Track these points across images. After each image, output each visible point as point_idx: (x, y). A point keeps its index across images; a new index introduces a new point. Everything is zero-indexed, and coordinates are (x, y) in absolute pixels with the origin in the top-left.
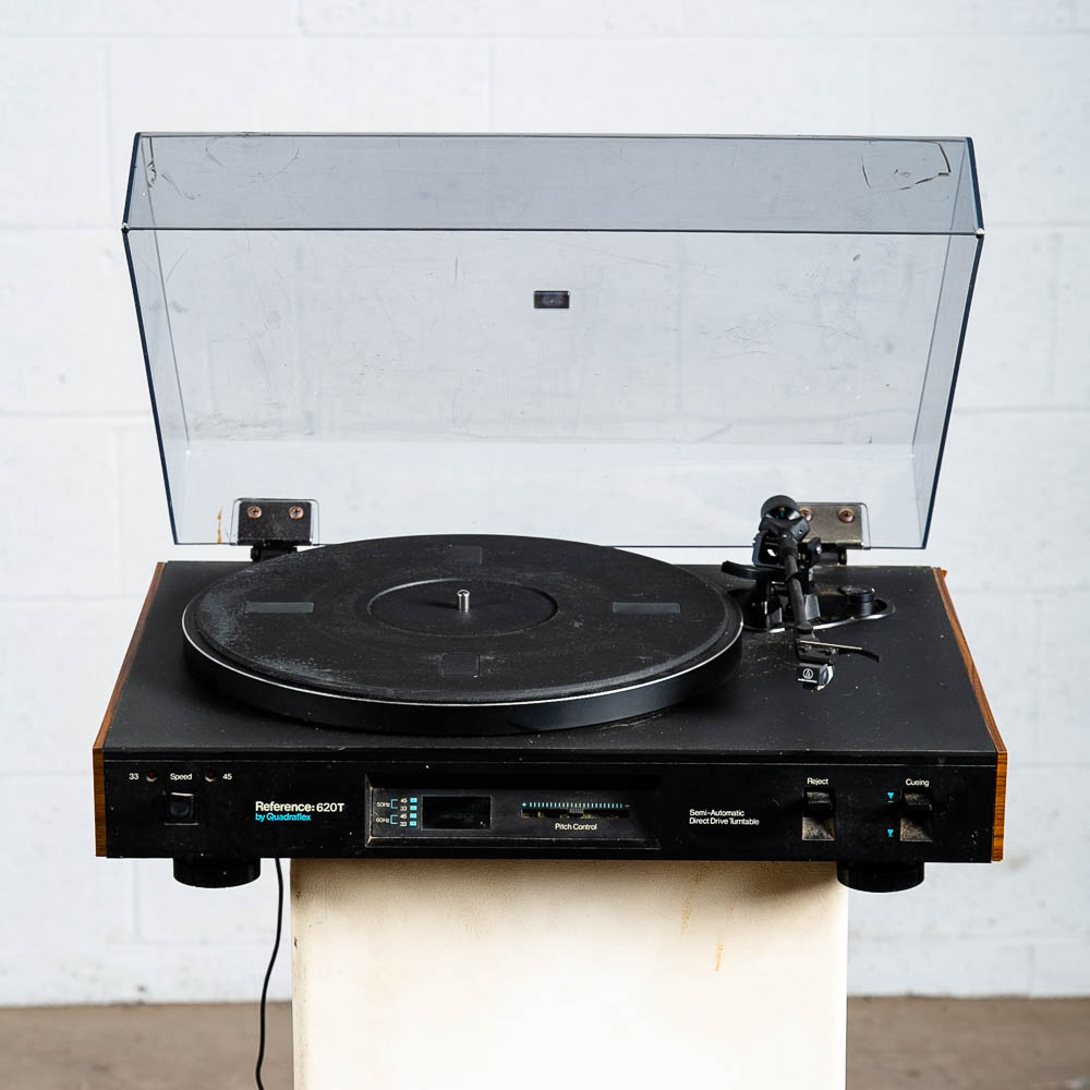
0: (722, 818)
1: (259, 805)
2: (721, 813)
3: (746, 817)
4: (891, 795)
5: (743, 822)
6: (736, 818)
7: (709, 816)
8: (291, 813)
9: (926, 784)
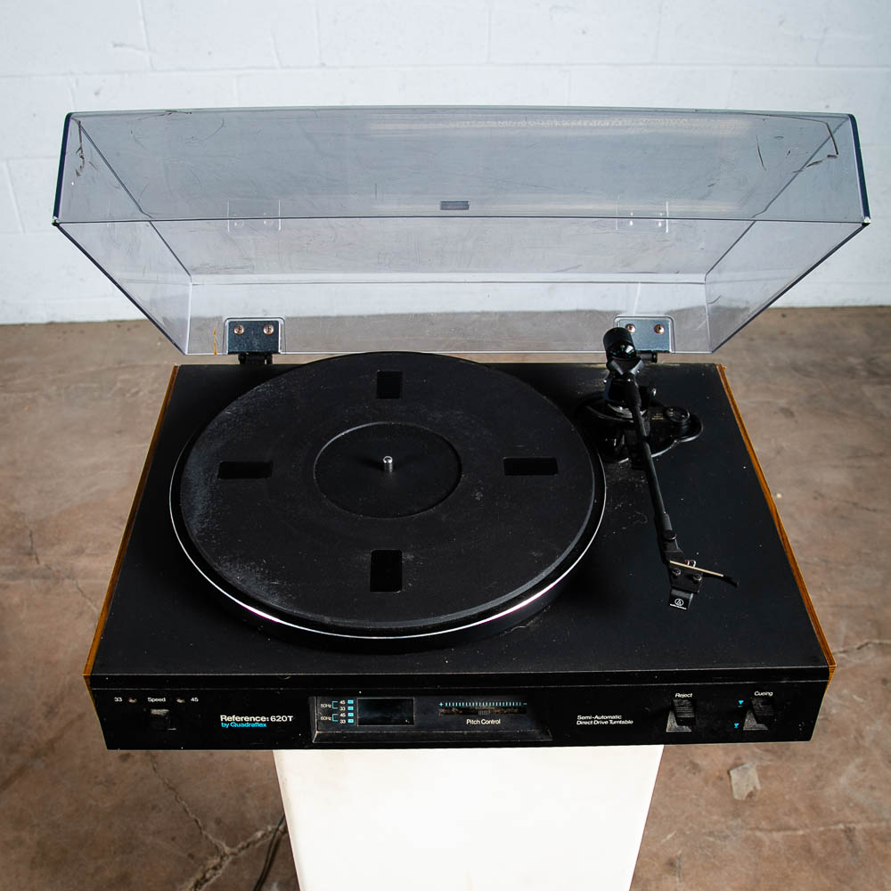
0: (604, 720)
1: (222, 717)
2: (603, 717)
3: (623, 719)
4: (741, 702)
5: (620, 722)
6: (614, 720)
7: (593, 720)
8: (249, 722)
9: (771, 694)
